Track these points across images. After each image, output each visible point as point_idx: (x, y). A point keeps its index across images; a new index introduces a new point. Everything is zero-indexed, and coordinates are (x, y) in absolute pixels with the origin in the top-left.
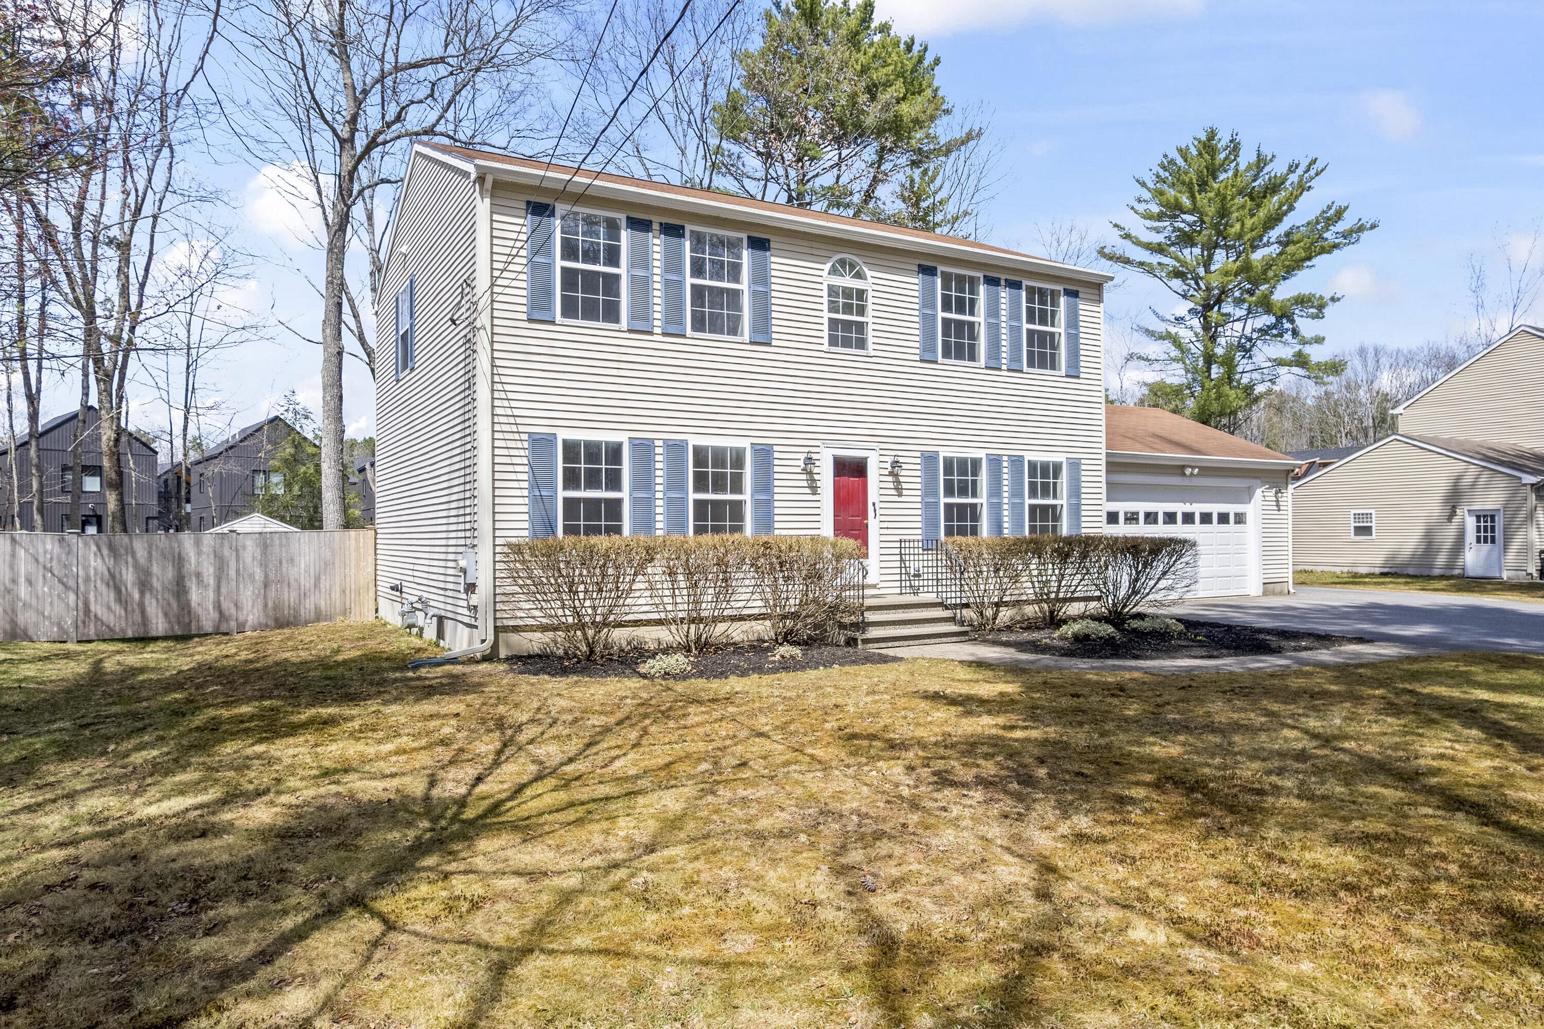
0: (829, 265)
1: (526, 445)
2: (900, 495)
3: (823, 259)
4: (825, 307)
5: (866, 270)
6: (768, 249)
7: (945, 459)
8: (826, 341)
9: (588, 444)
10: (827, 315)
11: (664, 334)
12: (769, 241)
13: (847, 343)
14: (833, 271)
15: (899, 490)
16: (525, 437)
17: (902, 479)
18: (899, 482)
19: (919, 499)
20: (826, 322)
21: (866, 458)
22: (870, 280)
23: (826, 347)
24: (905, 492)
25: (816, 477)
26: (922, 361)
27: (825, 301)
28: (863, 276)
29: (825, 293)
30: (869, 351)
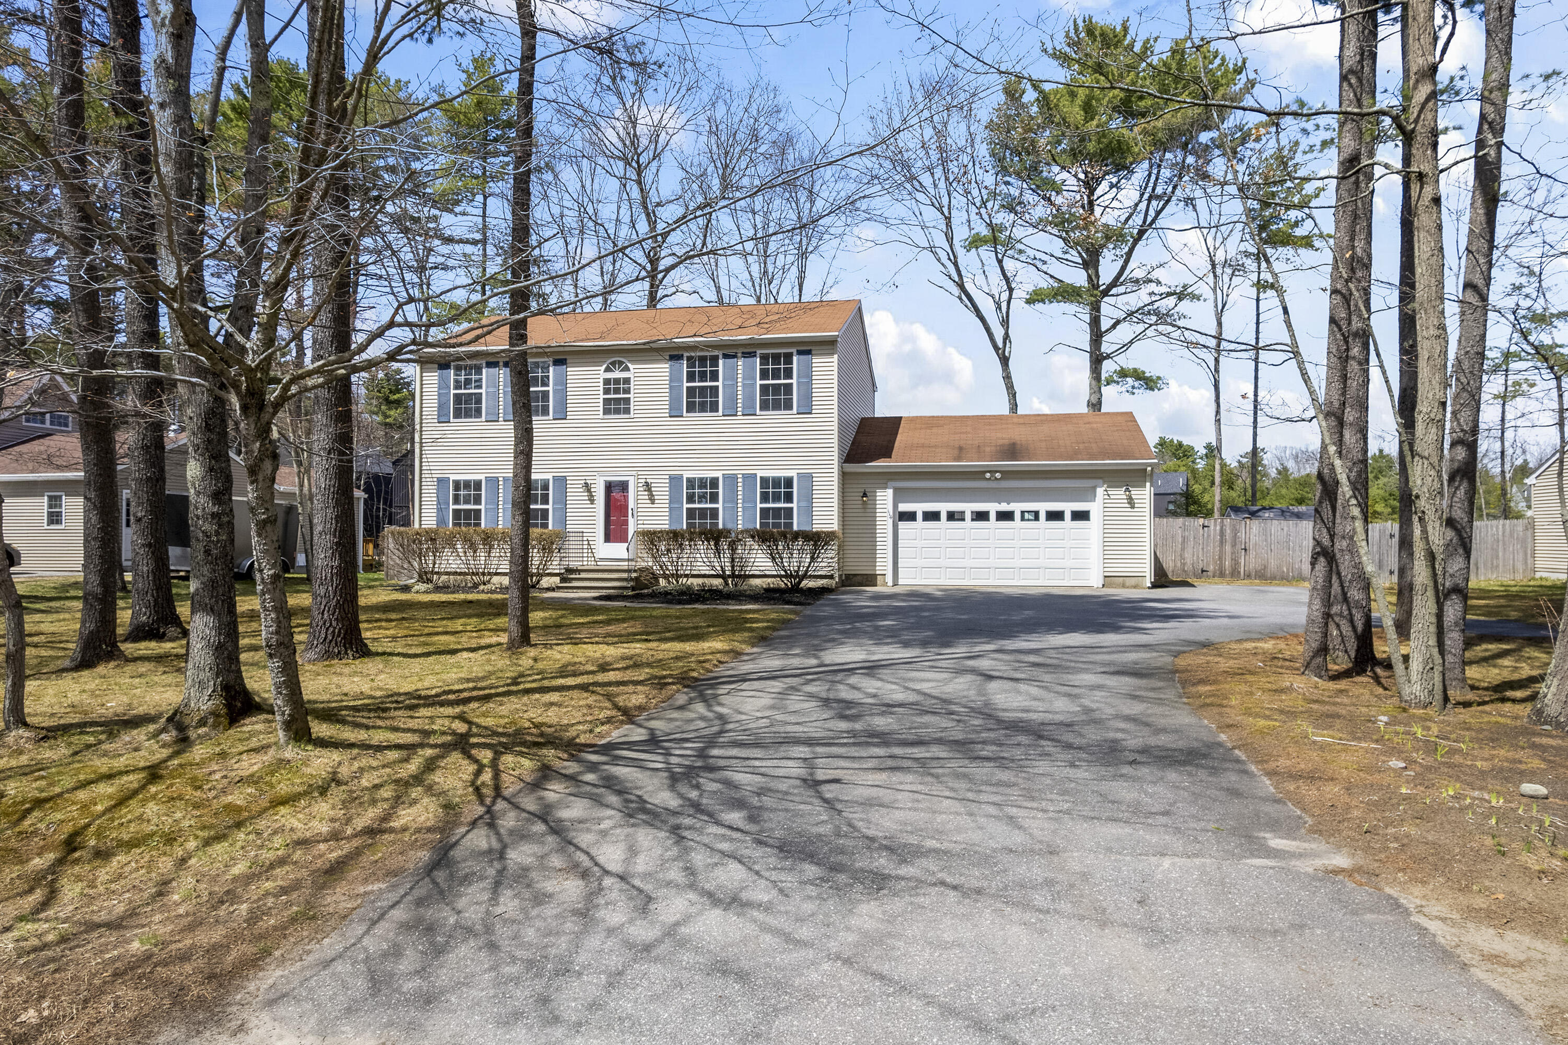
0: (604, 366)
1: (436, 483)
2: (653, 503)
3: (600, 363)
4: (601, 392)
5: (629, 365)
6: (567, 364)
7: (688, 479)
8: (601, 412)
9: (464, 481)
10: (602, 396)
11: (504, 421)
12: (567, 359)
13: (617, 411)
14: (608, 370)
15: (652, 501)
16: (435, 479)
17: (654, 493)
18: (653, 495)
19: (667, 506)
20: (601, 401)
21: (628, 481)
22: (632, 370)
23: (601, 416)
24: (656, 501)
25: (594, 494)
26: (670, 416)
27: (601, 389)
28: (627, 369)
29: (601, 384)
30: (632, 415)
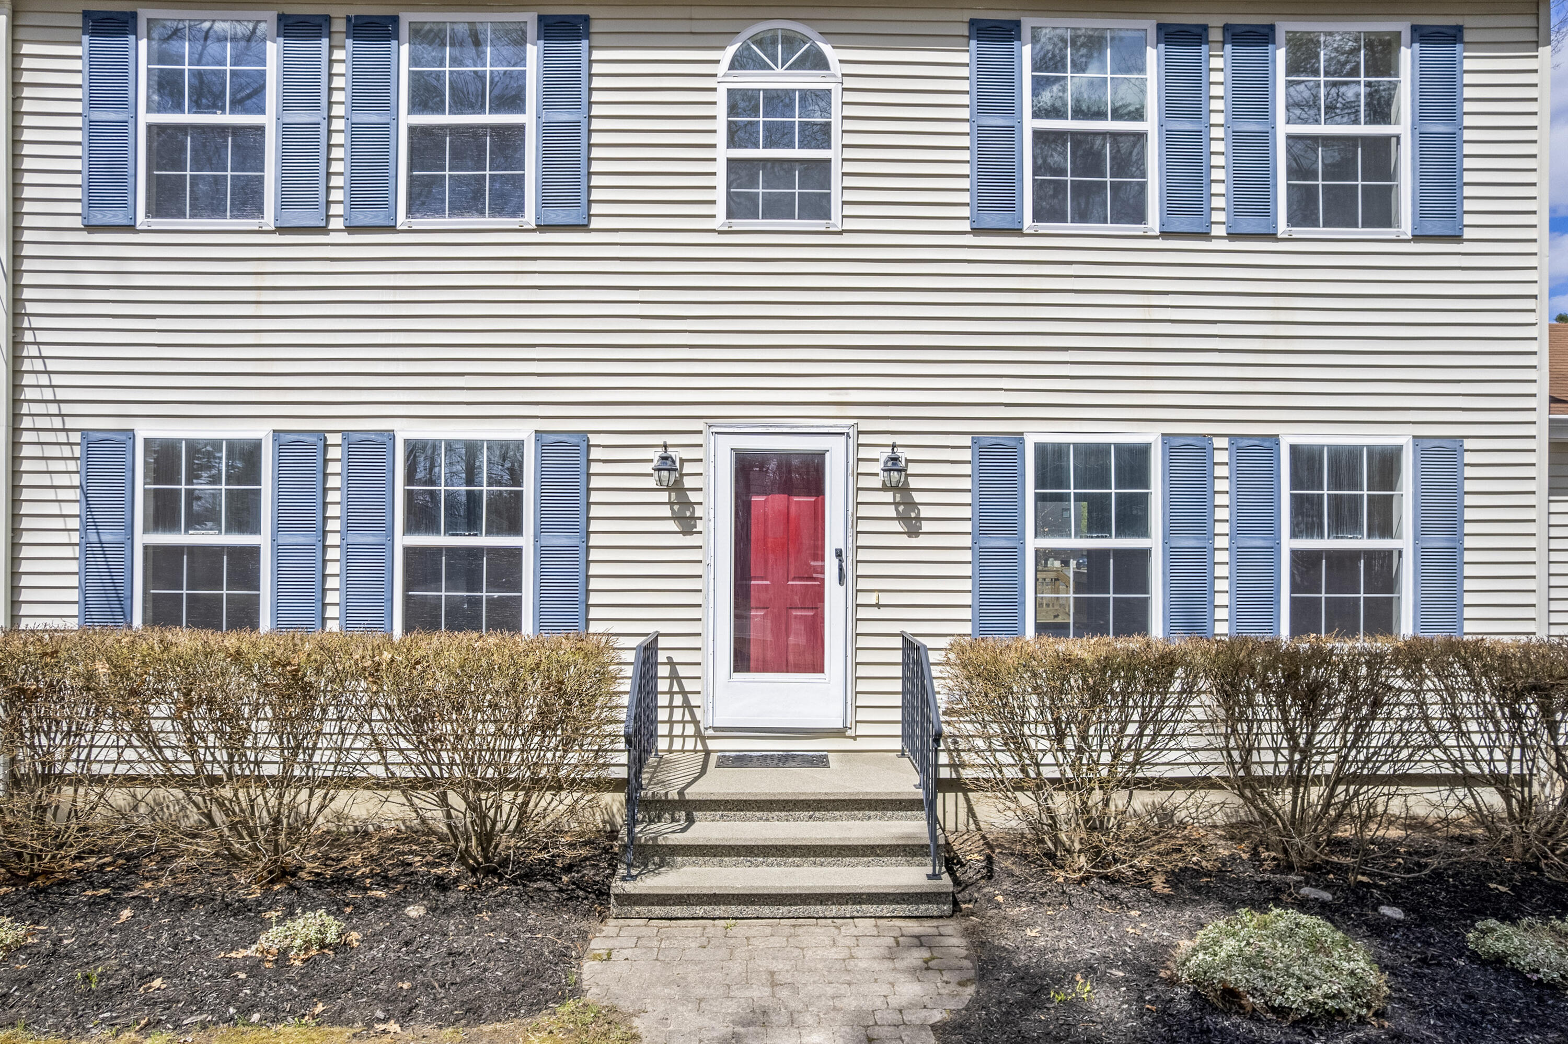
0: (731, 50)
1: (77, 452)
2: (914, 533)
3: (717, 40)
4: (721, 138)
5: (826, 49)
6: (587, 35)
7: (1041, 450)
8: (721, 209)
9: (193, 446)
10: (723, 153)
11: (351, 229)
12: (586, 19)
13: (778, 209)
14: (745, 61)
15: (911, 522)
16: (76, 437)
17: (918, 497)
18: (914, 505)
19: (967, 541)
20: (721, 168)
21: (821, 455)
22: (836, 68)
23: (722, 220)
24: (926, 526)
25: (693, 497)
26: (976, 231)
27: (721, 125)
28: (818, 62)
29: (721, 110)
30: (836, 221)
